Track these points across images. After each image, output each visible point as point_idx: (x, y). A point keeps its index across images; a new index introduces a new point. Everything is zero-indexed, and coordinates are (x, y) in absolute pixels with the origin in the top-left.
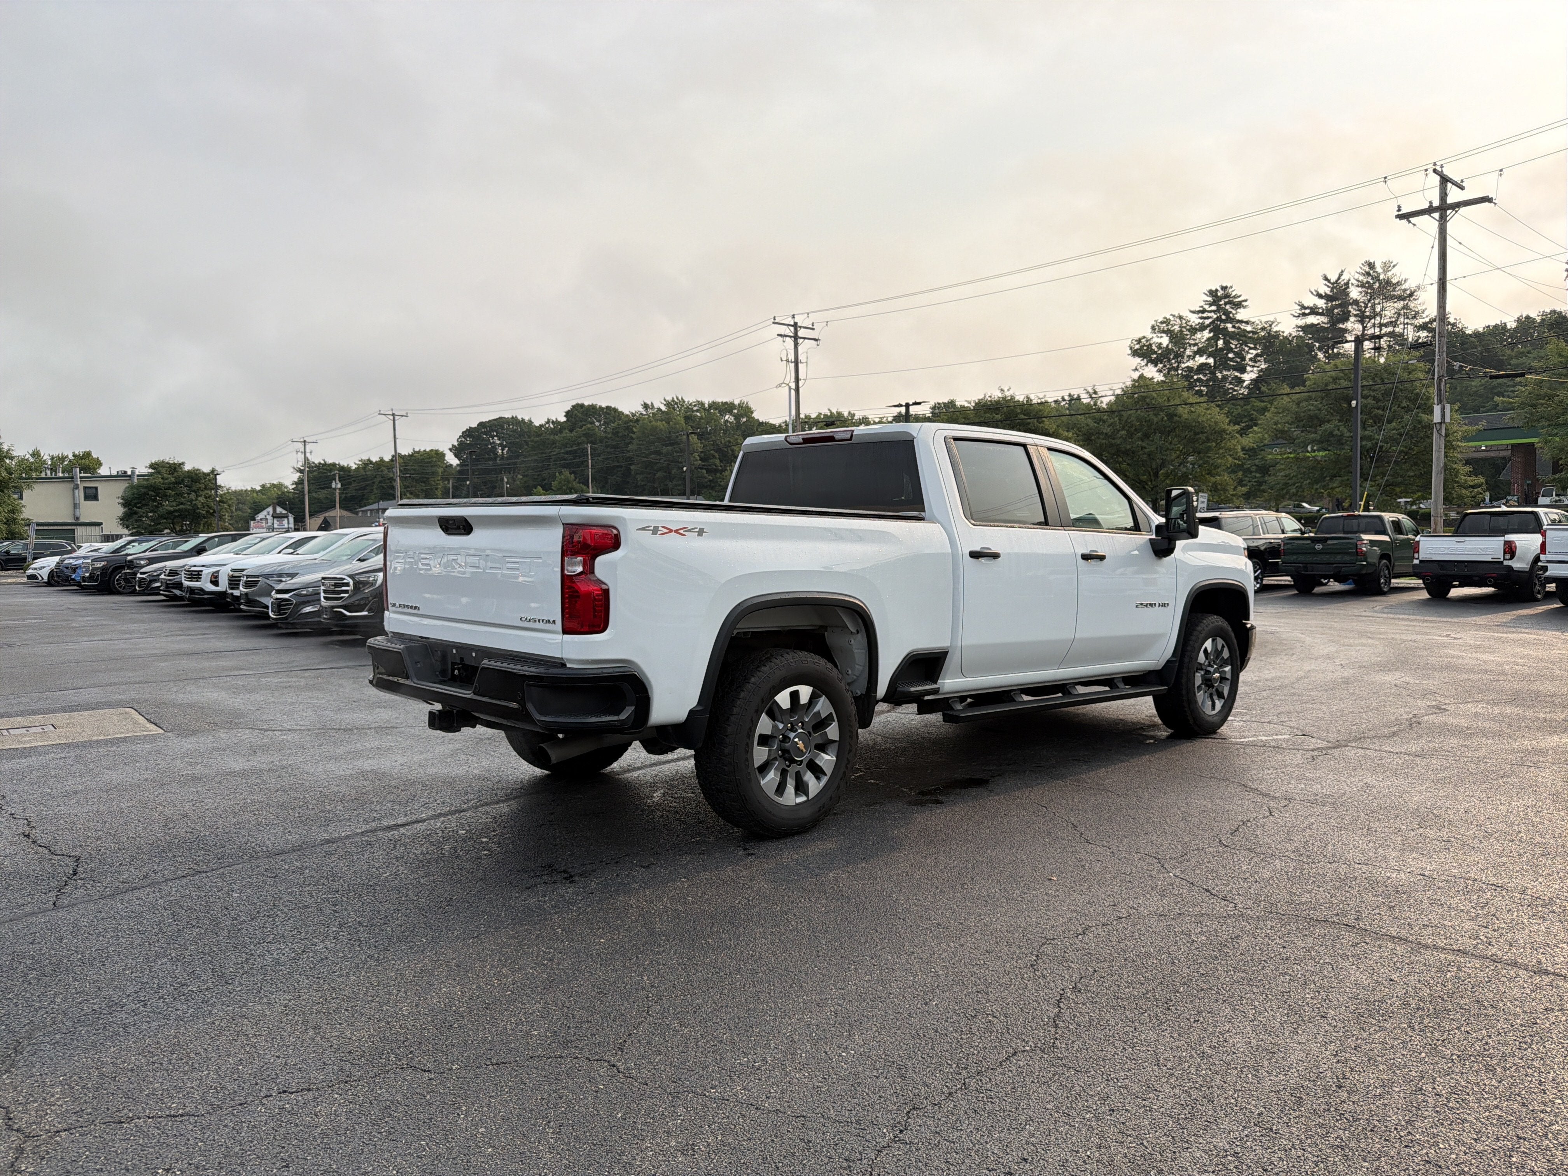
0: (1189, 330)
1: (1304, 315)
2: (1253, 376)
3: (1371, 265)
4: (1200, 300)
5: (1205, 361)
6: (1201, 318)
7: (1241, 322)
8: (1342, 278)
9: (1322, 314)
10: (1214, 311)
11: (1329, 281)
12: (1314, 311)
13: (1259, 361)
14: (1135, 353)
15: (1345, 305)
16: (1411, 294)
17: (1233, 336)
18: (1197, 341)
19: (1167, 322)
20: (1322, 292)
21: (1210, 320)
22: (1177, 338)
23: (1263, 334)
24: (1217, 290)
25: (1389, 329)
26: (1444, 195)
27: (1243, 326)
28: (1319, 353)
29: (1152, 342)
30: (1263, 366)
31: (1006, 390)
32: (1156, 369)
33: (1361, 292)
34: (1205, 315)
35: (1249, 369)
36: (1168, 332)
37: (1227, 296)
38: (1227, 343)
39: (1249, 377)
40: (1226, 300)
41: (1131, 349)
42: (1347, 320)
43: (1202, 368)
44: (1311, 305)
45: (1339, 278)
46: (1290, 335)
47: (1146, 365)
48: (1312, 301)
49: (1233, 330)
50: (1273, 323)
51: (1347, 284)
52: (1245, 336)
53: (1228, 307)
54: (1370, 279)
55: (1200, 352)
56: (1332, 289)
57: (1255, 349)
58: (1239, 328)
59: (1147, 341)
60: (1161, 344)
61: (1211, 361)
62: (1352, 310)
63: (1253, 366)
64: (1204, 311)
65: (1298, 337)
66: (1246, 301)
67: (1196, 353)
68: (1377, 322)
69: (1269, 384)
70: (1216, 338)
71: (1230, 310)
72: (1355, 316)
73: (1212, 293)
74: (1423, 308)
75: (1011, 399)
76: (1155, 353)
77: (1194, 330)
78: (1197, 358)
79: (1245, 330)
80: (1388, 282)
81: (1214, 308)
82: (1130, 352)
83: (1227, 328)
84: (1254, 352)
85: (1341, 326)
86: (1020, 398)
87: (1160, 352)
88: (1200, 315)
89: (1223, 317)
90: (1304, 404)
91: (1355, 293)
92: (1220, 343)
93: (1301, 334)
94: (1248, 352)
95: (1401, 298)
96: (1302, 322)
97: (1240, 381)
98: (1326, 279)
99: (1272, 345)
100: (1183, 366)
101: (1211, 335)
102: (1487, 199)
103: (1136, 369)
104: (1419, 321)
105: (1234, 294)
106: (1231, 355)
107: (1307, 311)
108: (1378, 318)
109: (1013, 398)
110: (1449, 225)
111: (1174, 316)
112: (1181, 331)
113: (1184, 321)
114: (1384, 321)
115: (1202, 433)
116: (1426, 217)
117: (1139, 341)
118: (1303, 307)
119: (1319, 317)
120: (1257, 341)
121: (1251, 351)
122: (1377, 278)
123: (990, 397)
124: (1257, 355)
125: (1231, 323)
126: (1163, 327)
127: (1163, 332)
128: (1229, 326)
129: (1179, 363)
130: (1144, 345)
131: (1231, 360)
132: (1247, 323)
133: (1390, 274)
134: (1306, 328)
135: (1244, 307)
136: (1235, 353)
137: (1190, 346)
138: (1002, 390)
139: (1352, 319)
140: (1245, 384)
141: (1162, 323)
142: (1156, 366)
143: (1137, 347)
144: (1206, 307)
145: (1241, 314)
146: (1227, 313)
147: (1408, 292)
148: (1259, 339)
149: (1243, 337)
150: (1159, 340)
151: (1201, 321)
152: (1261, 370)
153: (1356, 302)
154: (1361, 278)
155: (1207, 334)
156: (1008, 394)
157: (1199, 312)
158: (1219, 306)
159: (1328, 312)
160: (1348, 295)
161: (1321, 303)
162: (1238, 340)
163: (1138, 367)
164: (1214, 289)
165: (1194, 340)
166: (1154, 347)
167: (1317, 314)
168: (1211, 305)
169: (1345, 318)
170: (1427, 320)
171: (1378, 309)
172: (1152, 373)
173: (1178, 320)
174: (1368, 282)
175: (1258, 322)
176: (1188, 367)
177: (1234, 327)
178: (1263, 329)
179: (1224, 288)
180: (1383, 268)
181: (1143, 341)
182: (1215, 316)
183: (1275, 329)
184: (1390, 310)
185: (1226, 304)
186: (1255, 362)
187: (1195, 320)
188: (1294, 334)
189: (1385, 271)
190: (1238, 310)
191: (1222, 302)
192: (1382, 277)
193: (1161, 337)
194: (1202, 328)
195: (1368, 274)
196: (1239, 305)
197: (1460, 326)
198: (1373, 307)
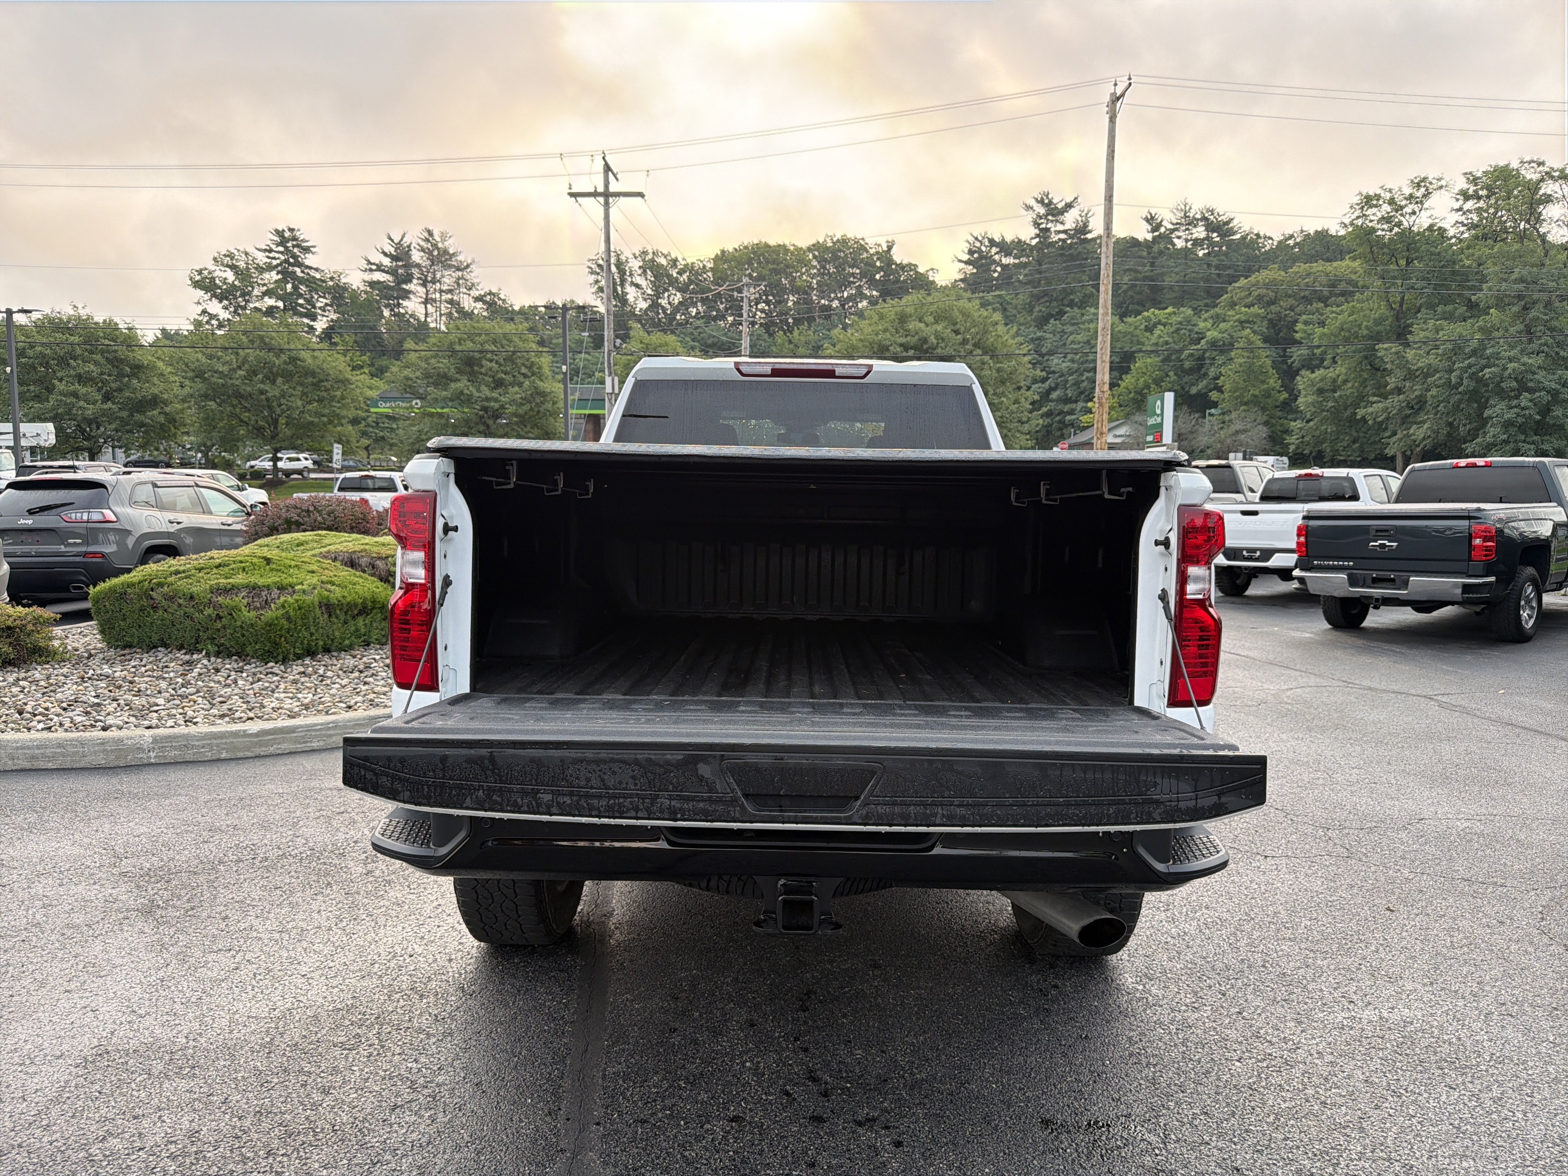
0: (255, 268)
1: (371, 270)
2: (325, 326)
3: (430, 233)
4: (268, 239)
5: (274, 304)
6: (268, 257)
7: (311, 268)
8: (405, 240)
9: (387, 272)
10: (281, 253)
11: (392, 241)
12: (380, 268)
13: (329, 311)
14: (196, 285)
15: (409, 265)
16: (468, 266)
17: (301, 281)
18: (266, 281)
19: (231, 256)
20: (386, 251)
21: (278, 261)
22: (243, 274)
23: (331, 283)
24: (283, 231)
25: (449, 296)
26: (607, 184)
27: (312, 273)
28: (385, 310)
29: (215, 274)
30: (334, 316)
31: (80, 307)
32: (221, 305)
33: (422, 257)
34: (271, 255)
35: (319, 317)
36: (233, 267)
37: (294, 239)
38: (295, 288)
39: (320, 325)
40: (294, 243)
41: (191, 279)
42: (410, 281)
43: (270, 311)
44: (377, 262)
45: (402, 240)
46: (359, 288)
47: (210, 300)
48: (378, 258)
49: (302, 275)
50: (341, 273)
51: (409, 246)
52: (315, 283)
53: (296, 250)
54: (429, 246)
55: (268, 293)
56: (396, 249)
57: (324, 297)
58: (308, 274)
59: (210, 273)
60: (226, 279)
61: (280, 304)
62: (415, 271)
63: (323, 316)
64: (270, 251)
65: (366, 292)
66: (314, 247)
67: (265, 294)
68: (437, 288)
69: (342, 336)
70: (284, 281)
71: (298, 254)
72: (419, 278)
73: (279, 233)
74: (478, 280)
75: (88, 319)
76: (220, 288)
77: (261, 270)
78: (266, 299)
79: (314, 277)
80: (446, 252)
81: (281, 249)
82: (190, 283)
83: (295, 272)
84: (325, 301)
85: (404, 286)
86: (99, 319)
87: (225, 287)
88: (267, 254)
89: (291, 260)
90: (433, 361)
91: (417, 256)
92: (289, 286)
93: (368, 289)
94: (317, 300)
95: (458, 269)
96: (368, 277)
97: (312, 329)
98: (390, 239)
99: (342, 297)
100: (252, 305)
101: (280, 276)
102: (641, 195)
103: (199, 303)
104: (475, 293)
105: (302, 238)
106: (301, 301)
107: (374, 267)
108: (438, 284)
109: (89, 317)
110: (611, 210)
111: (239, 251)
112: (248, 268)
113: (251, 258)
114: (445, 288)
115: (327, 380)
116: (592, 199)
117: (200, 272)
118: (369, 263)
119: (384, 275)
120: (328, 290)
121: (321, 299)
122: (435, 246)
123: (59, 313)
124: (326, 305)
125: (299, 267)
126: (228, 261)
127: (227, 266)
128: (298, 270)
129: (247, 301)
130: (206, 278)
131: (301, 306)
132: (317, 270)
133: (446, 243)
134: (372, 284)
135: (313, 253)
136: (305, 299)
137: (258, 285)
138: (75, 306)
139: (415, 281)
140: (317, 333)
141: (225, 255)
142: (221, 302)
143: (198, 278)
144: (273, 247)
145: (310, 260)
146: (295, 257)
147: (465, 264)
148: (329, 288)
149: (314, 285)
150: (224, 275)
151: (268, 261)
152: (332, 320)
153: (418, 266)
154: (422, 243)
155: (274, 276)
156: (83, 313)
157: (265, 250)
158: (286, 248)
159: (392, 272)
160: (410, 257)
161: (386, 261)
162: (307, 286)
163: (201, 301)
164: (281, 229)
165: (262, 279)
166: (217, 281)
167: (384, 271)
168: (278, 245)
169: (409, 279)
170: (483, 293)
171: (438, 276)
172: (215, 307)
173: (243, 256)
174: (428, 249)
175: (327, 271)
176: (255, 308)
177: (303, 272)
178: (332, 279)
179: (291, 230)
180: (441, 237)
181: (205, 273)
182: (283, 258)
183: (343, 280)
184: (448, 279)
185: (294, 246)
186: (324, 311)
187: (262, 259)
188: (362, 288)
189: (443, 241)
190: (307, 255)
191: (289, 245)
192: (440, 245)
193: (225, 271)
194: (270, 268)
195: (427, 240)
196: (307, 250)
197: (509, 302)
198: (434, 273)
